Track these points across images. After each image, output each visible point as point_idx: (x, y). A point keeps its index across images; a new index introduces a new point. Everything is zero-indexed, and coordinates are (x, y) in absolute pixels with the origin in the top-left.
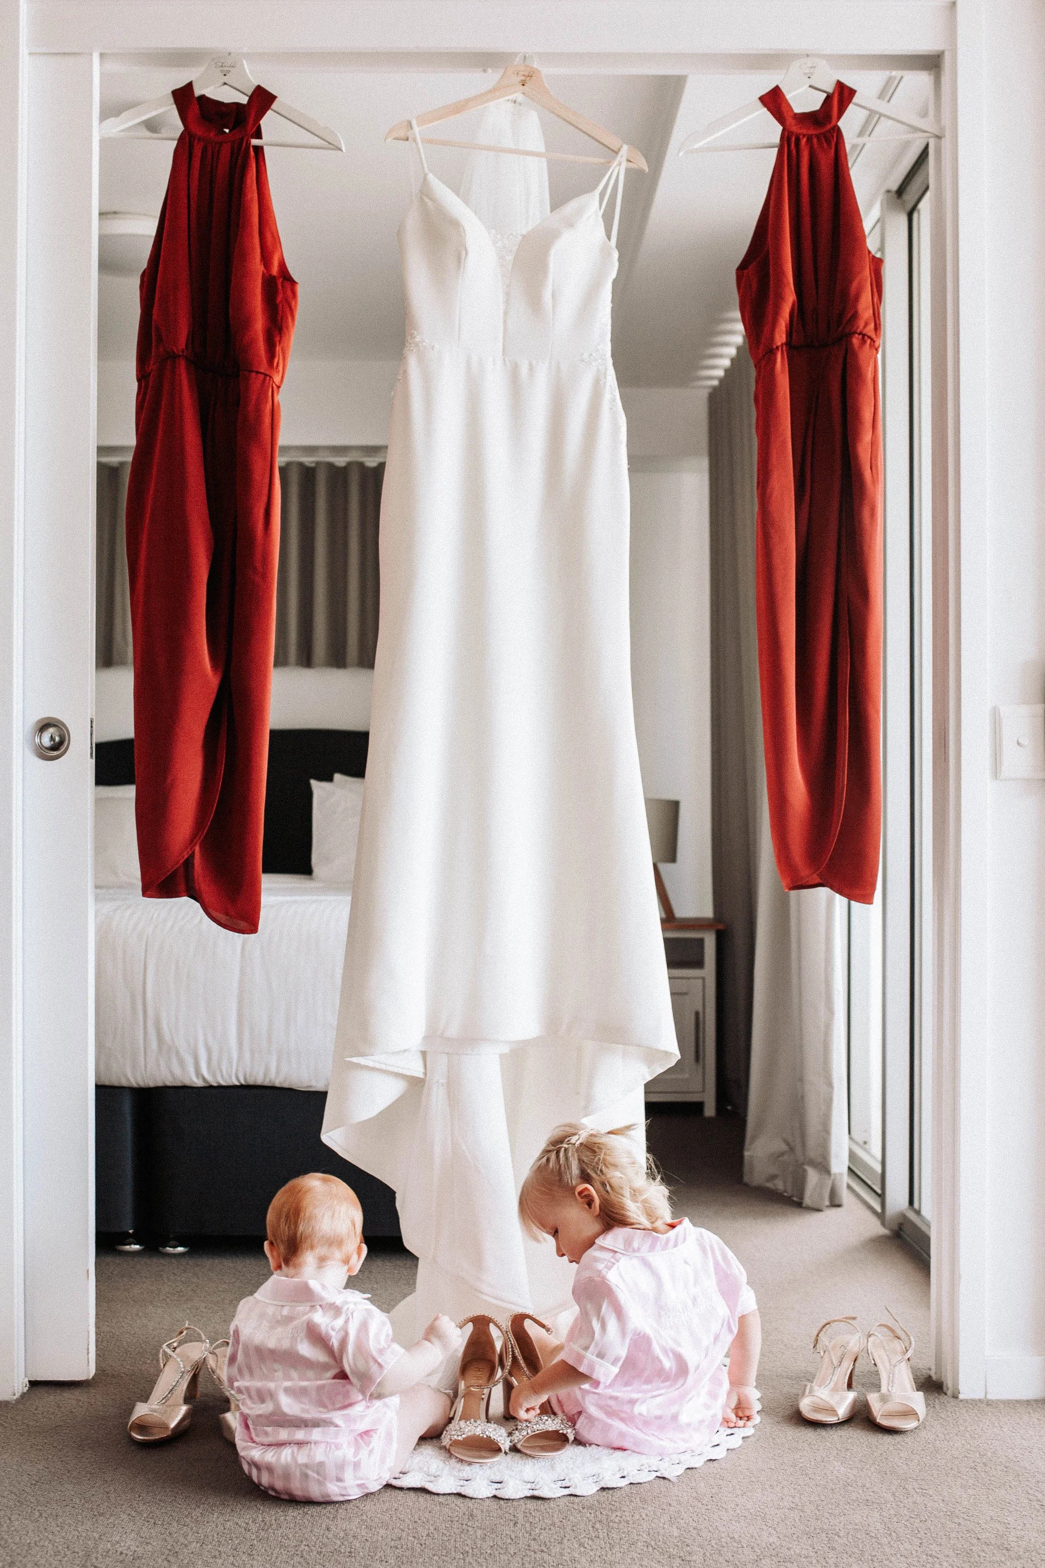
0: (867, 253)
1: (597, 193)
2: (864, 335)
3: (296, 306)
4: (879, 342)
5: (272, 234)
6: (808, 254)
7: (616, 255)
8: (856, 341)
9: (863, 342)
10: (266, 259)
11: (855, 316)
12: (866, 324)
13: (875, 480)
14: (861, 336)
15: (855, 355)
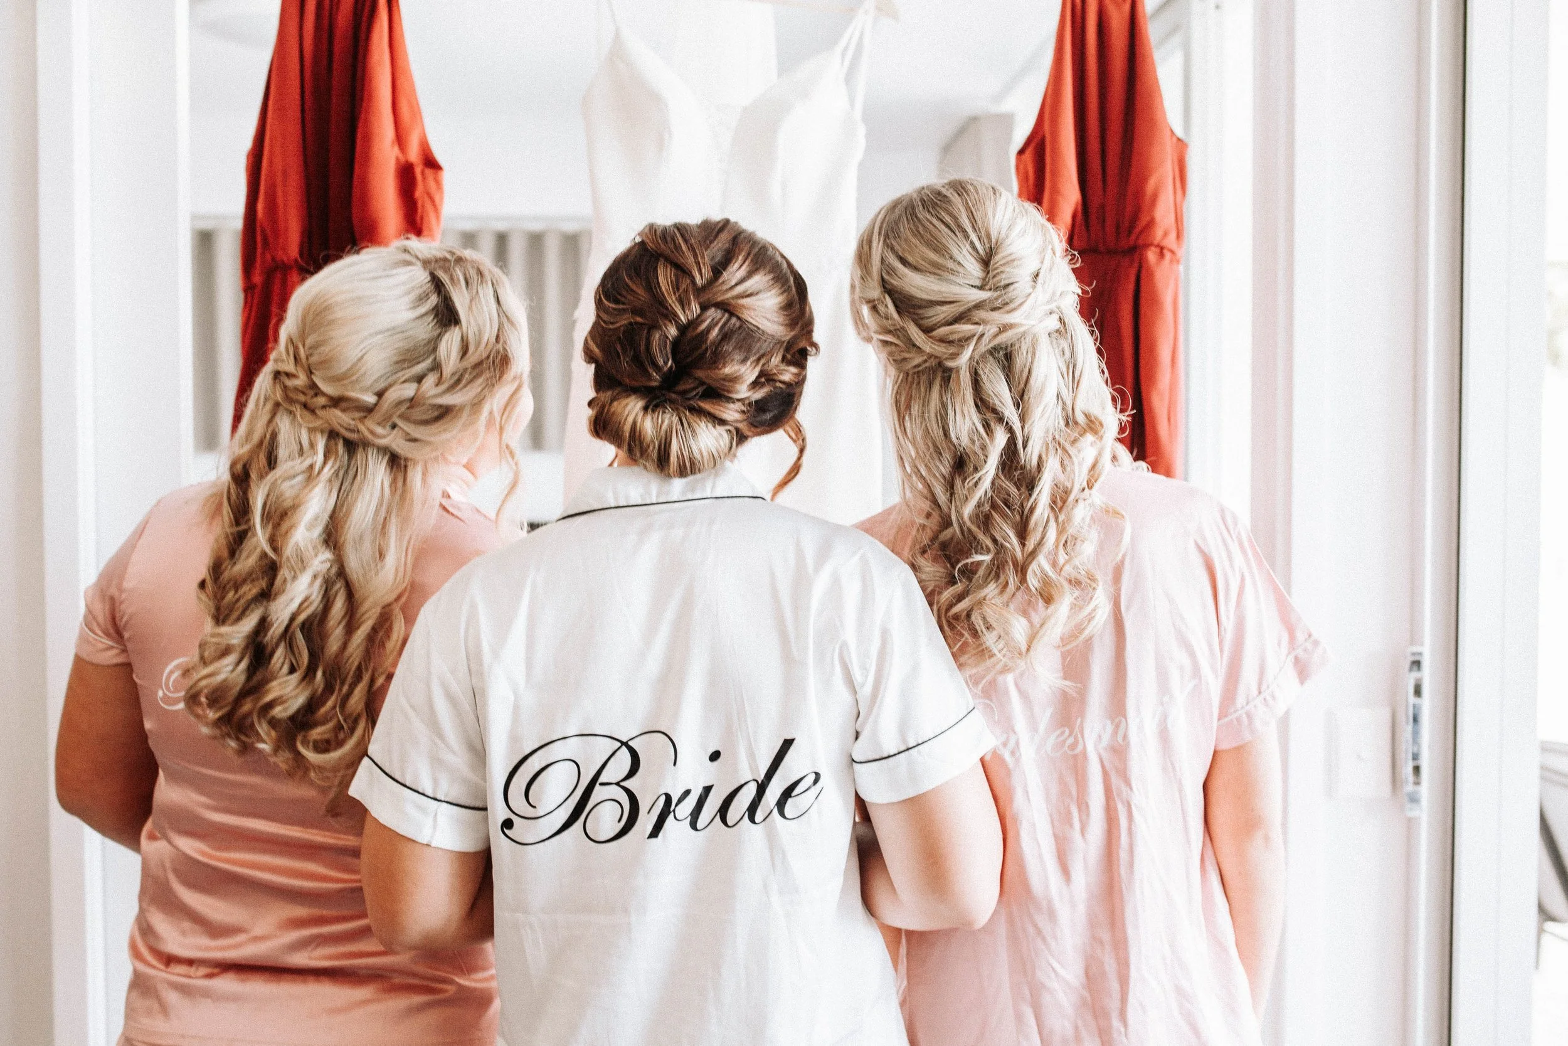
0: (1169, 133)
1: (839, 49)
2: (1162, 248)
3: (442, 199)
4: (1181, 253)
5: (409, 102)
6: (1094, 146)
7: (861, 131)
8: (1151, 255)
9: (1161, 255)
10: (400, 139)
11: (1151, 223)
12: (1166, 234)
13: (1172, 435)
14: (1158, 250)
15: (1151, 275)
